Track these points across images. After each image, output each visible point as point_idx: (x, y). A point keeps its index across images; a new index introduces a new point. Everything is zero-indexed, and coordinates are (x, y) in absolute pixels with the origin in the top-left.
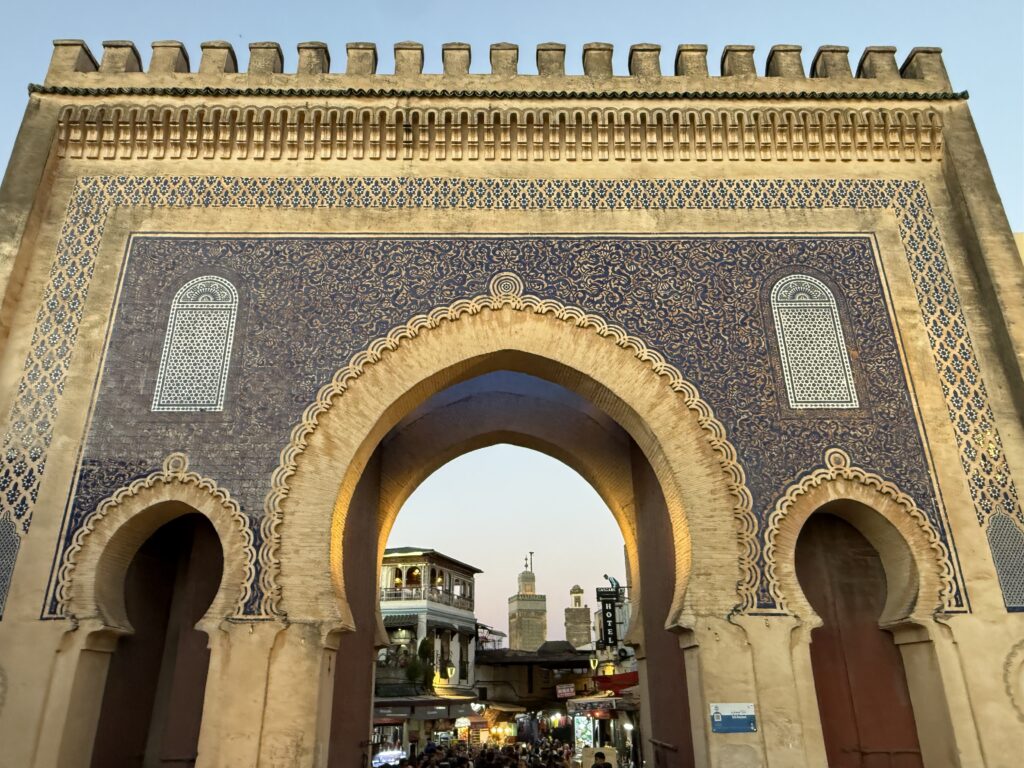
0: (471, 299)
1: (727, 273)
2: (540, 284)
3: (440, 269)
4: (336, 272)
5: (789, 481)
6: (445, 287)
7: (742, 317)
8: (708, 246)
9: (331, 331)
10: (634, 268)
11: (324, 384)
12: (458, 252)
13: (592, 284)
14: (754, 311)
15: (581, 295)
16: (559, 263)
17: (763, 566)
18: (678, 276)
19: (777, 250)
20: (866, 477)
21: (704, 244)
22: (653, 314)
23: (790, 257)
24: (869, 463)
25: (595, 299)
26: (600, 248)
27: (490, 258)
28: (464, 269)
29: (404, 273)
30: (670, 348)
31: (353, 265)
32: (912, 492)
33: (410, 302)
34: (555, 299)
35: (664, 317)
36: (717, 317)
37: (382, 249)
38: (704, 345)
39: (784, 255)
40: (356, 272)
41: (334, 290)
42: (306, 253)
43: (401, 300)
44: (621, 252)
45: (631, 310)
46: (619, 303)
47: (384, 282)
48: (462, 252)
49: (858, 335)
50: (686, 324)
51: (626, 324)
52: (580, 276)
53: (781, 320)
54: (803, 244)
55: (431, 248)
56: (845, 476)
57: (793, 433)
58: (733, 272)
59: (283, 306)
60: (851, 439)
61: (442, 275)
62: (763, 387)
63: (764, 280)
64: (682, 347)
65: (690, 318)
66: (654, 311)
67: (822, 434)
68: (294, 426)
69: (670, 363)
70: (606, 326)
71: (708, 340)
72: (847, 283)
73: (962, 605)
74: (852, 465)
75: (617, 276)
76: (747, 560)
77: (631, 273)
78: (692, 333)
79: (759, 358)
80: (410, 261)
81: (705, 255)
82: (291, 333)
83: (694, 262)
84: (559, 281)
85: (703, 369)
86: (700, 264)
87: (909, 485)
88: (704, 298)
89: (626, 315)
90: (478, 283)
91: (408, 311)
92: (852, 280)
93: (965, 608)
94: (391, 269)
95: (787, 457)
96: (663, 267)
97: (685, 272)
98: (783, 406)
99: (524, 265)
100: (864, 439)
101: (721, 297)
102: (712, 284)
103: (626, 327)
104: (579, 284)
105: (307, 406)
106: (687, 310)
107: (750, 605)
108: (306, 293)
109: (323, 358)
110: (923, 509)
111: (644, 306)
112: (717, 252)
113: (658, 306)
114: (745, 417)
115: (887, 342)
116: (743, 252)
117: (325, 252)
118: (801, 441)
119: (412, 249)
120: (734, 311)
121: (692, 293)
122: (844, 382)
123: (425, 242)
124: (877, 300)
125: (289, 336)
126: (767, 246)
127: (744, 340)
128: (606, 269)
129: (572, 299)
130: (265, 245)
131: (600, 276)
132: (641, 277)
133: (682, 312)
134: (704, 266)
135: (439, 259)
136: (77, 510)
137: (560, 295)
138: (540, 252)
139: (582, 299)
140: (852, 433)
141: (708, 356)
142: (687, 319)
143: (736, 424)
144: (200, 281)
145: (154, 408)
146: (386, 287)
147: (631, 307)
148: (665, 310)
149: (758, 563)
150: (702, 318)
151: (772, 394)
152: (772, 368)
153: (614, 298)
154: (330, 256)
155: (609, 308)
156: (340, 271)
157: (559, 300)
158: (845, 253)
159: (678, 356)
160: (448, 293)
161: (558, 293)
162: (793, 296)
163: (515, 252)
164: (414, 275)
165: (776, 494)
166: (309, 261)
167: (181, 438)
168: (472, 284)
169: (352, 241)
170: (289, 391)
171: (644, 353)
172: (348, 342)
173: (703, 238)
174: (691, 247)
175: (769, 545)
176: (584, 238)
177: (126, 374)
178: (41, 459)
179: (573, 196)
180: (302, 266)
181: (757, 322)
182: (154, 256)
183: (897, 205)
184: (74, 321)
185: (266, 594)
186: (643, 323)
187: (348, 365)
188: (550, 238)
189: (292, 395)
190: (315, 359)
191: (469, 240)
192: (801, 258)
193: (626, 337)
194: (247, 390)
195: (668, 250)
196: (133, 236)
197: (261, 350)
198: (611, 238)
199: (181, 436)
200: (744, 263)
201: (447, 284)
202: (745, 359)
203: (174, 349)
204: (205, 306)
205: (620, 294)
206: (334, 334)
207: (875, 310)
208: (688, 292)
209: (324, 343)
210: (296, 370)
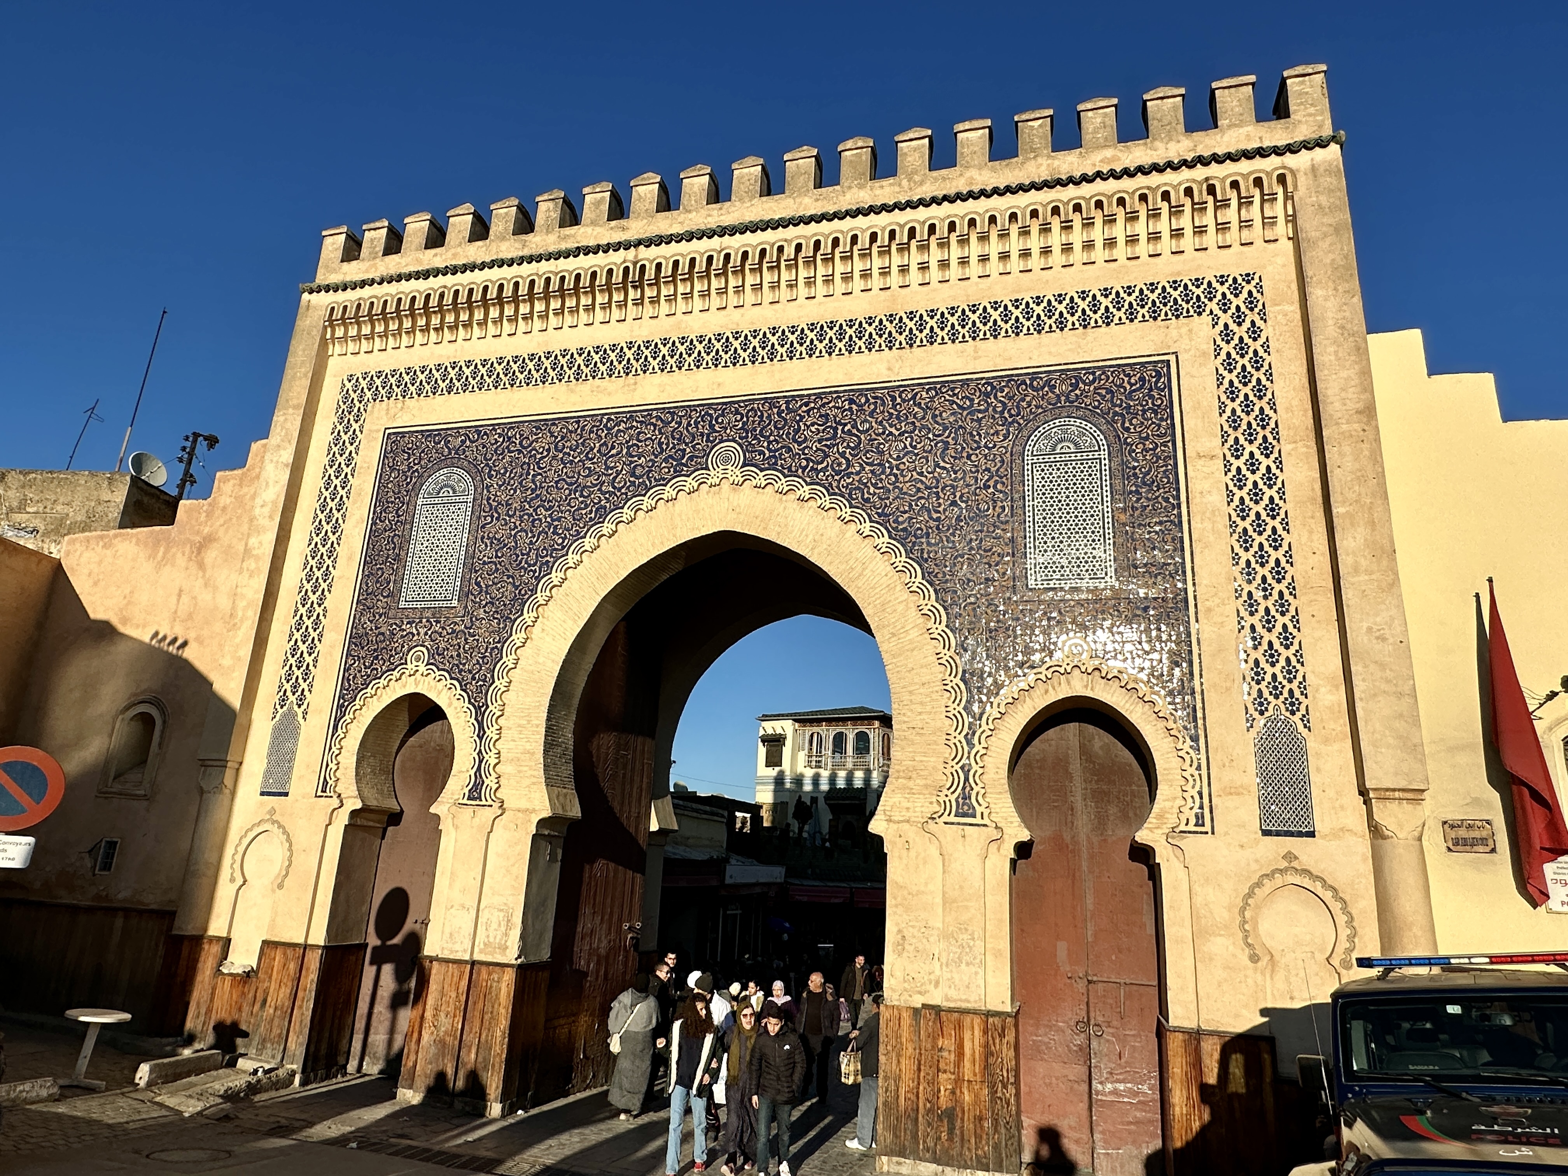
0: (688, 476)
1: (975, 424)
2: (762, 453)
3: (660, 444)
4: (561, 455)
6: (664, 465)
7: (986, 477)
8: (957, 391)
9: (553, 520)
10: (867, 426)
11: (544, 576)
12: (680, 423)
13: (818, 449)
14: (1002, 470)
15: (804, 463)
16: (784, 427)
17: (969, 771)
18: (917, 432)
19: (1043, 388)
20: (1108, 670)
21: (953, 389)
22: (882, 480)
23: (1058, 396)
25: (820, 467)
26: (831, 405)
27: (712, 426)
28: (684, 442)
29: (625, 451)
30: (896, 521)
31: (577, 447)
33: (628, 484)
34: (777, 470)
35: (894, 483)
36: (955, 480)
37: (606, 425)
38: (935, 516)
39: (1050, 394)
40: (580, 454)
41: (559, 476)
42: (534, 437)
43: (620, 482)
44: (854, 407)
45: (857, 478)
46: (844, 470)
47: (606, 463)
48: (685, 422)
49: (1131, 492)
50: (918, 490)
51: (850, 495)
52: (806, 439)
53: (1034, 478)
54: (1078, 379)
55: (654, 420)
56: (1083, 669)
57: (1027, 618)
58: (984, 422)
59: (512, 495)
61: (661, 453)
62: (998, 564)
63: (1021, 430)
64: (911, 518)
65: (923, 483)
66: (883, 477)
67: (1061, 618)
68: (516, 619)
69: (895, 539)
70: (828, 498)
71: (941, 509)
72: (1127, 424)
73: (1203, 825)
74: (1093, 656)
75: (847, 438)
76: (951, 762)
77: (862, 432)
78: (923, 501)
79: (998, 526)
80: (631, 436)
81: (952, 403)
82: (518, 523)
83: (937, 412)
84: (782, 447)
87: (1162, 680)
88: (943, 457)
89: (851, 484)
90: (697, 457)
91: (626, 494)
92: (1134, 421)
93: (1207, 827)
94: (613, 447)
96: (900, 422)
97: (923, 427)
98: (1020, 586)
99: (747, 433)
101: (965, 455)
102: (955, 439)
103: (850, 498)
104: (803, 450)
105: (528, 598)
106: (921, 474)
107: (948, 811)
108: (533, 481)
109: (545, 548)
111: (872, 472)
112: (967, 398)
113: (888, 471)
115: (1167, 500)
116: (999, 394)
117: (552, 434)
119: (635, 424)
120: (978, 471)
121: (930, 452)
122: (1102, 554)
123: (648, 415)
124: (1164, 444)
125: (516, 527)
126: (1031, 384)
127: (983, 506)
128: (836, 429)
129: (794, 469)
130: (499, 431)
131: (827, 440)
132: (874, 436)
133: (916, 476)
134: (949, 417)
135: (660, 433)
136: (341, 701)
137: (782, 465)
138: (765, 415)
139: (804, 469)
140: (1100, 617)
141: (938, 528)
142: (919, 485)
143: (959, 608)
144: (442, 475)
145: (402, 605)
146: (608, 468)
147: (858, 473)
148: (896, 476)
149: (962, 768)
150: (938, 481)
151: (1009, 571)
152: (1013, 540)
153: (839, 465)
154: (556, 438)
155: (833, 477)
156: (565, 453)
157: (780, 471)
158: (1131, 385)
159: (904, 530)
160: (667, 470)
161: (779, 462)
162: (1054, 447)
163: (739, 417)
164: (634, 453)
165: (995, 690)
166: (537, 446)
167: (422, 634)
168: (691, 458)
169: (578, 420)
170: (514, 584)
171: (867, 527)
172: (568, 530)
173: (952, 382)
174: (937, 394)
175: (977, 747)
176: (815, 394)
177: (380, 573)
178: (315, 654)
179: (808, 343)
180: (530, 452)
181: (1003, 483)
182: (404, 451)
183: (1217, 311)
184: (340, 521)
185: (487, 782)
186: (868, 493)
187: (567, 554)
188: (778, 398)
189: (516, 588)
190: (538, 550)
191: (693, 408)
192: (1072, 396)
193: (848, 510)
194: (478, 584)
195: (909, 400)
196: (388, 431)
197: (492, 543)
198: (845, 391)
199: (422, 631)
200: (999, 409)
201: (666, 460)
202: (981, 531)
203: (419, 544)
204: (445, 500)
205: (847, 460)
206: (556, 523)
207: (1159, 458)
208: (925, 451)
209: (546, 533)
210: (521, 562)
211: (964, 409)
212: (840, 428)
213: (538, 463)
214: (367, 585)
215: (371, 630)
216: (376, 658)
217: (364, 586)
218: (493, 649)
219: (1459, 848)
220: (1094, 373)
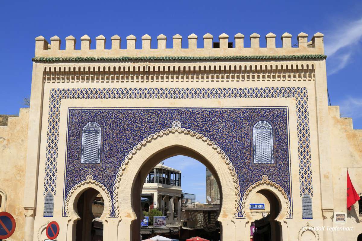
0: (166, 129)
1: (241, 121)
2: (186, 124)
3: (157, 119)
4: (128, 121)
5: (251, 184)
6: (159, 125)
7: (244, 135)
8: (237, 111)
10: (214, 119)
11: (126, 155)
12: (162, 114)
13: (201, 124)
14: (248, 133)
15: (198, 128)
16: (192, 117)
18: (227, 122)
19: (257, 112)
20: (272, 183)
21: (236, 111)
22: (218, 134)
24: (274, 179)
25: (202, 129)
26: (204, 112)
27: (172, 116)
28: (164, 119)
29: (147, 121)
30: (222, 145)
31: (132, 118)
32: (284, 187)
33: (149, 130)
34: (191, 129)
35: (221, 135)
36: (237, 135)
37: (140, 113)
38: (232, 144)
39: (259, 114)
40: (133, 120)
41: (128, 127)
42: (119, 115)
43: (146, 130)
44: (210, 113)
45: (212, 133)
46: (208, 130)
47: (141, 124)
48: (164, 114)
49: (277, 141)
50: (228, 137)
51: (210, 137)
52: (198, 121)
53: (256, 136)
54: (266, 111)
55: (155, 112)
56: (266, 183)
57: (254, 171)
58: (243, 120)
59: (114, 131)
60: (270, 172)
61: (158, 122)
62: (247, 157)
63: (252, 123)
64: (226, 144)
65: (229, 135)
66: (219, 133)
67: (262, 171)
68: (119, 168)
69: (222, 149)
70: (205, 138)
71: (233, 142)
72: (277, 124)
73: (291, 217)
74: (269, 180)
75: (209, 122)
76: (237, 205)
77: (213, 120)
78: (229, 140)
79: (247, 148)
80: (148, 117)
81: (235, 114)
82: (116, 140)
83: (232, 117)
84: (192, 123)
85: (231, 151)
86: (234, 117)
87: (283, 185)
88: (234, 129)
89: (211, 134)
91: (148, 133)
92: (278, 123)
93: (292, 218)
94: (143, 119)
95: (251, 177)
96: (223, 118)
97: (229, 120)
98: (252, 162)
99: (182, 118)
100: (273, 172)
101: (239, 128)
102: (236, 124)
103: (210, 138)
104: (197, 124)
105: (122, 162)
106: (228, 133)
107: (236, 216)
108: (120, 128)
109: (125, 148)
110: (286, 192)
111: (216, 131)
112: (239, 113)
113: (220, 131)
114: (241, 165)
115: (285, 143)
116: (247, 113)
117: (124, 114)
118: (256, 173)
119: (149, 113)
120: (242, 133)
122: (271, 156)
123: (153, 110)
124: (285, 129)
126: (255, 111)
127: (244, 142)
128: (206, 119)
129: (195, 129)
130: (107, 112)
131: (204, 122)
132: (216, 122)
133: (227, 133)
134: (235, 118)
135: (157, 116)
136: (66, 190)
138: (187, 113)
139: (198, 129)
140: (270, 170)
141: (233, 147)
143: (238, 168)
144: (90, 124)
145: (82, 162)
146: (142, 125)
147: (212, 131)
148: (222, 133)
149: (240, 206)
150: (232, 135)
151: (249, 159)
152: (251, 151)
153: (207, 129)
154: (126, 115)
155: (206, 132)
156: (129, 120)
157: (192, 130)
158: (278, 114)
159: (224, 147)
160: (160, 127)
161: (191, 127)
162: (260, 128)
163: (179, 113)
164: (150, 122)
165: (247, 187)
166: (120, 117)
167: (90, 171)
168: (167, 124)
169: (132, 110)
170: (117, 158)
171: (215, 146)
172: (132, 142)
173: (235, 109)
174: (232, 112)
175: (243, 201)
176: (200, 109)
177: (73, 152)
178: (55, 176)
179: (197, 94)
180: (118, 119)
181: (248, 136)
182: (76, 115)
183: (297, 96)
184: (57, 136)
185: (116, 211)
186: (215, 137)
187: (132, 149)
188: (190, 109)
189: (118, 158)
190: (123, 148)
191: (166, 110)
192: (264, 115)
193: (210, 141)
194: (106, 157)
195: (225, 113)
196: (69, 109)
197: (109, 145)
198: (208, 109)
199: (90, 170)
200: (247, 117)
201: (159, 124)
202: (243, 148)
203: (85, 145)
204: (92, 131)
205: (209, 128)
206: (128, 140)
207: (284, 133)
208: (229, 127)
209: (126, 143)
210: (118, 151)
211: (238, 116)
212: (207, 119)
213: (121, 122)
214: (69, 156)
215: (73, 169)
216: (76, 177)
217: (68, 156)
218: (113, 176)
219: (339, 220)
220: (269, 110)
